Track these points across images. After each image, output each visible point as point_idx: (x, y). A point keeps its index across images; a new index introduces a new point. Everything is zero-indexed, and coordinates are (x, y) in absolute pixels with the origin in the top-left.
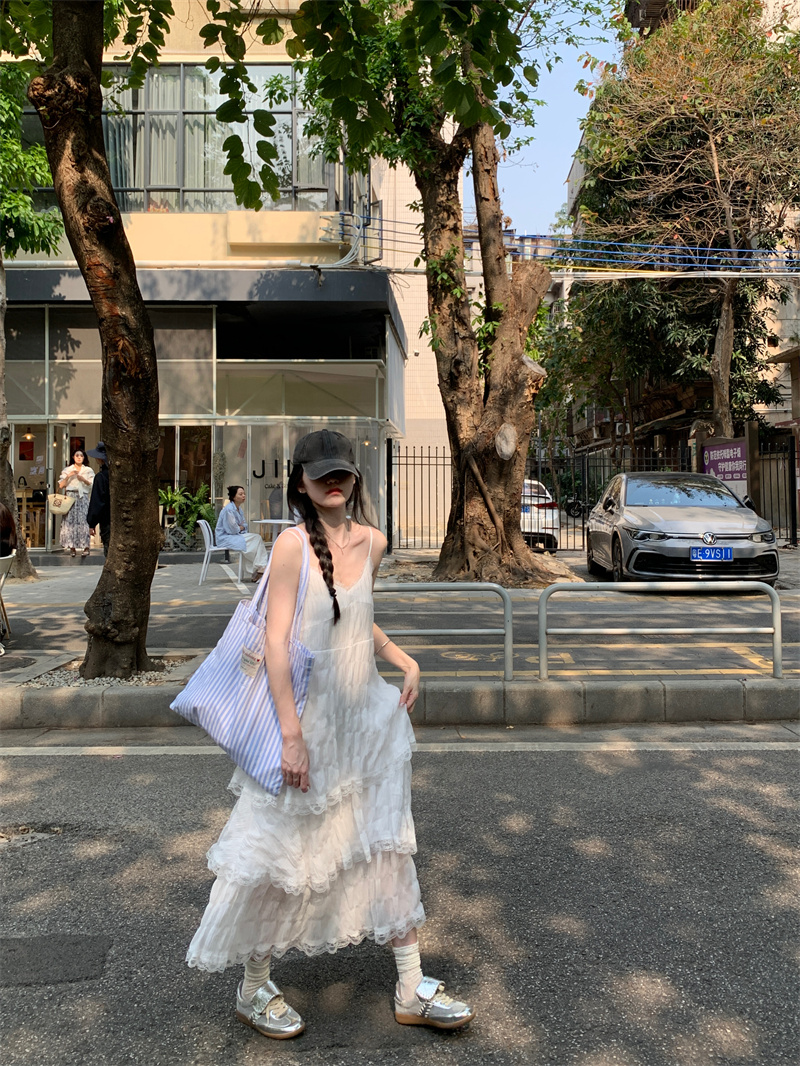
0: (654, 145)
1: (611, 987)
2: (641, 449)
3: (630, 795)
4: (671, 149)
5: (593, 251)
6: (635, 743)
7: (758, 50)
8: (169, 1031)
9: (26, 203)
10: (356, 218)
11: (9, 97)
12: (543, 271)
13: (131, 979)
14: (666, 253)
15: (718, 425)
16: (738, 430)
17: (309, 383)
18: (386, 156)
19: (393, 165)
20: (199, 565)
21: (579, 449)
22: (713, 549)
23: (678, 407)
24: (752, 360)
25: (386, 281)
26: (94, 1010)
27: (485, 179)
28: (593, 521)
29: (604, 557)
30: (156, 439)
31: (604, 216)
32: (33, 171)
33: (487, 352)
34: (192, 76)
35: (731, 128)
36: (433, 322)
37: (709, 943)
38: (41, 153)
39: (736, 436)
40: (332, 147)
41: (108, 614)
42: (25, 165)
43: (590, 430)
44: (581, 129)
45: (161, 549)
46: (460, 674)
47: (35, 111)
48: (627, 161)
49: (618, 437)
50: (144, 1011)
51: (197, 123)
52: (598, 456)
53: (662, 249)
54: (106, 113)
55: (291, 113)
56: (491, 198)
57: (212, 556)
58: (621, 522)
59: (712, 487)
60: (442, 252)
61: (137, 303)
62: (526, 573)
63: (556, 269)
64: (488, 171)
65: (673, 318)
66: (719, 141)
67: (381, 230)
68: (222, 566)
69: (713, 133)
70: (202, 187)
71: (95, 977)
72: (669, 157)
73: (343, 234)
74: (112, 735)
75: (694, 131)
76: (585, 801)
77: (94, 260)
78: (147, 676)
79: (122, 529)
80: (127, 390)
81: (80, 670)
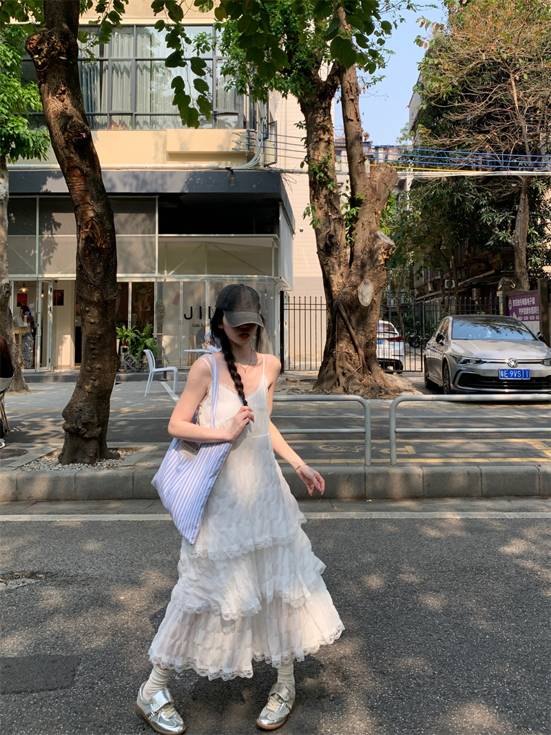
0: (471, 82)
1: (444, 695)
2: (463, 298)
3: (457, 551)
4: (483, 84)
5: (428, 157)
6: (460, 513)
7: (545, 14)
8: (121, 728)
9: (24, 123)
10: (258, 134)
11: (12, 49)
12: (391, 171)
13: (93, 688)
14: (480, 158)
15: (518, 281)
16: (533, 285)
17: (224, 251)
18: (280, 89)
19: (285, 96)
20: (145, 382)
21: (418, 299)
22: (515, 370)
23: (490, 268)
24: (542, 234)
25: (280, 178)
26: (67, 712)
27: (350, 106)
28: (429, 351)
29: (437, 376)
30: (115, 291)
31: (435, 132)
32: (29, 101)
33: (352, 229)
34: (142, 34)
35: (526, 69)
36: (313, 208)
37: (515, 663)
38: (34, 88)
39: (531, 289)
40: (242, 83)
41: (79, 418)
42: (23, 97)
43: (426, 284)
44: (419, 70)
45: (118, 371)
46: (333, 461)
47: (30, 58)
48: (451, 92)
49: (447, 290)
50: (103, 713)
51: (145, 67)
52: (432, 304)
53: (477, 155)
54: (81, 60)
55: (212, 59)
56: (355, 119)
57: (154, 376)
58: (449, 351)
59: (515, 326)
60: (320, 158)
61: (102, 194)
62: (381, 388)
63: (401, 170)
64: (352, 100)
65: (485, 204)
66: (518, 78)
67: (276, 142)
68: (162, 383)
69: (513, 73)
70: (148, 112)
71: (68, 687)
72: (481, 90)
73: (249, 145)
74: (81, 506)
75: (499, 72)
76: (424, 556)
77: (71, 164)
78: (106, 463)
79: (90, 356)
80: (95, 256)
81: (59, 458)
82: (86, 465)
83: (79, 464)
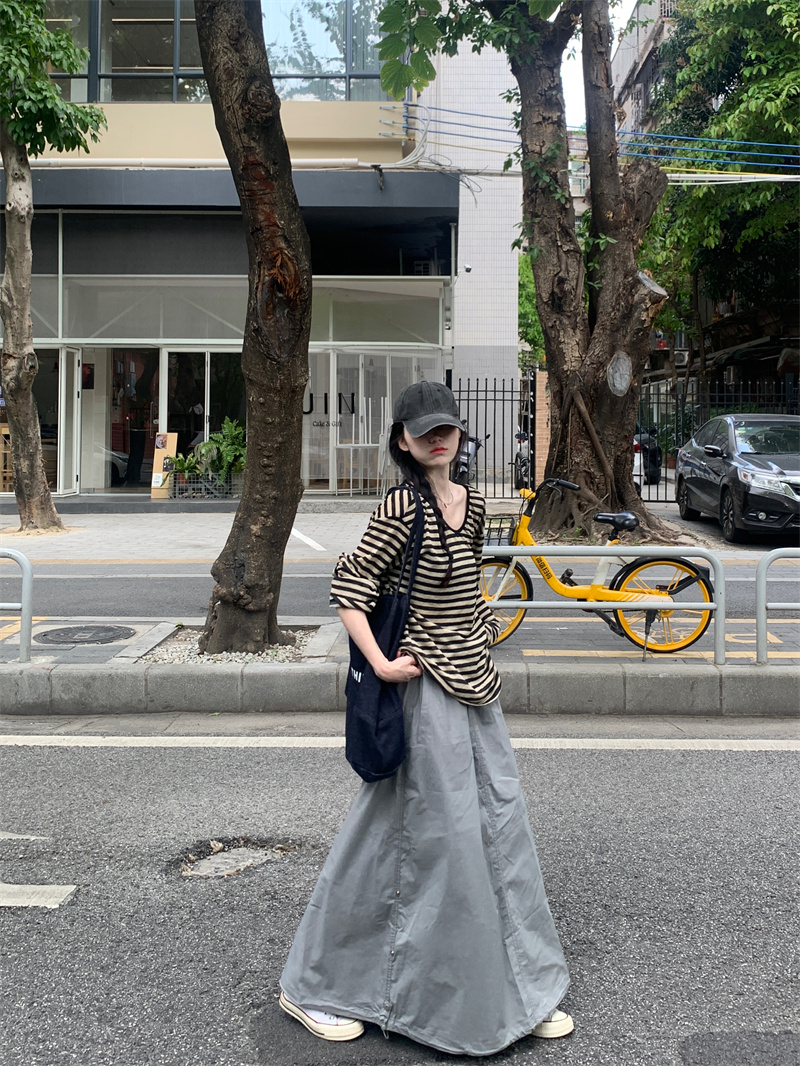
41: (240, 577)
61: (294, 209)
77: (251, 159)
78: (283, 652)
79: (260, 477)
80: (281, 314)
81: (201, 642)
82: (250, 654)
83: (238, 653)
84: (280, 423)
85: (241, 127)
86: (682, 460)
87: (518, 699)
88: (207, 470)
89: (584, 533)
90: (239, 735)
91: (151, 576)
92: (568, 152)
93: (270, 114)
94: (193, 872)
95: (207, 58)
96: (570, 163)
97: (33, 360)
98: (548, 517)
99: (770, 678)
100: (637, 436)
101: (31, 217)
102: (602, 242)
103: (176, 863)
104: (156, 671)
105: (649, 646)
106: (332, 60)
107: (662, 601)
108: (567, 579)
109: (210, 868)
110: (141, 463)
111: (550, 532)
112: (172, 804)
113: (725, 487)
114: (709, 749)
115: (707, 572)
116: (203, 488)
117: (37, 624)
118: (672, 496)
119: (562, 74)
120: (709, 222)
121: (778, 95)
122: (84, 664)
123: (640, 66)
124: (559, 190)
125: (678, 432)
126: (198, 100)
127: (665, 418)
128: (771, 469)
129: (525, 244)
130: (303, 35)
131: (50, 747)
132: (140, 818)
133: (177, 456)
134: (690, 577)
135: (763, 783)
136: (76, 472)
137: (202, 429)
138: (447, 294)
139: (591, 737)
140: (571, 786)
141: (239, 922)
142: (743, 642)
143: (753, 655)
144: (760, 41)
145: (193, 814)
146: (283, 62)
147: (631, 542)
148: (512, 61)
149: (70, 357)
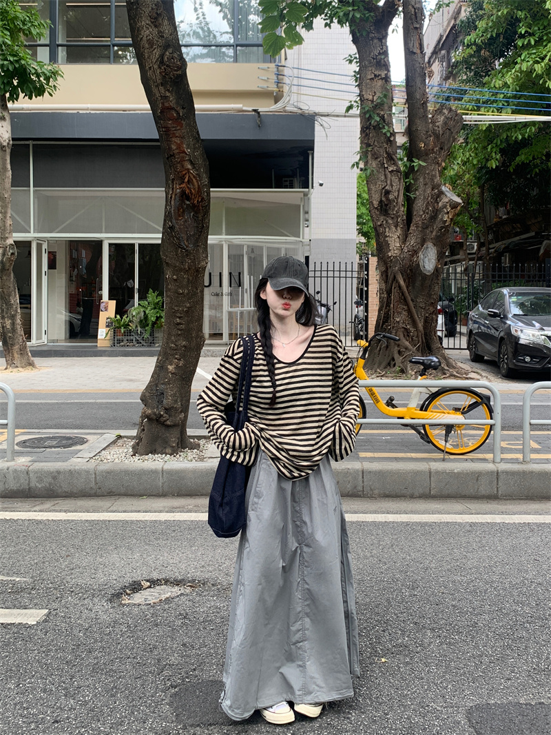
41: (160, 402)
60: (375, 98)
61: (197, 141)
77: (166, 105)
78: (191, 454)
79: (174, 332)
80: (189, 216)
81: (133, 447)
82: (168, 455)
83: (159, 455)
84: (188, 294)
85: (159, 82)
86: (472, 320)
87: (355, 487)
88: (137, 326)
89: (402, 371)
90: (161, 512)
91: (97, 401)
92: (393, 100)
93: (179, 72)
94: (129, 601)
95: (135, 32)
96: (394, 108)
97: (13, 249)
98: (377, 360)
99: (532, 472)
100: (440, 303)
101: (10, 146)
102: (415, 164)
103: (118, 595)
104: (102, 467)
105: (447, 450)
106: (224, 33)
107: (457, 418)
108: (390, 403)
109: (141, 598)
110: (90, 321)
111: (378, 370)
112: (114, 557)
113: (502, 338)
114: (489, 521)
115: (488, 398)
116: (134, 339)
117: (19, 435)
118: (464, 345)
119: (388, 44)
120: (491, 149)
121: (543, 59)
122: (51, 462)
123: (444, 38)
124: (386, 127)
125: (469, 300)
126: (128, 63)
127: (460, 290)
128: (534, 326)
129: (362, 165)
130: (203, 15)
131: (29, 520)
132: (92, 566)
133: (116, 317)
134: (476, 402)
135: (527, 544)
136: (44, 328)
137: (133, 298)
138: (306, 201)
139: (407, 513)
140: (392, 546)
141: (161, 633)
142: (513, 447)
143: (520, 456)
144: (529, 20)
145: (129, 564)
146: (189, 35)
147: (436, 377)
148: (352, 32)
149: (39, 247)
